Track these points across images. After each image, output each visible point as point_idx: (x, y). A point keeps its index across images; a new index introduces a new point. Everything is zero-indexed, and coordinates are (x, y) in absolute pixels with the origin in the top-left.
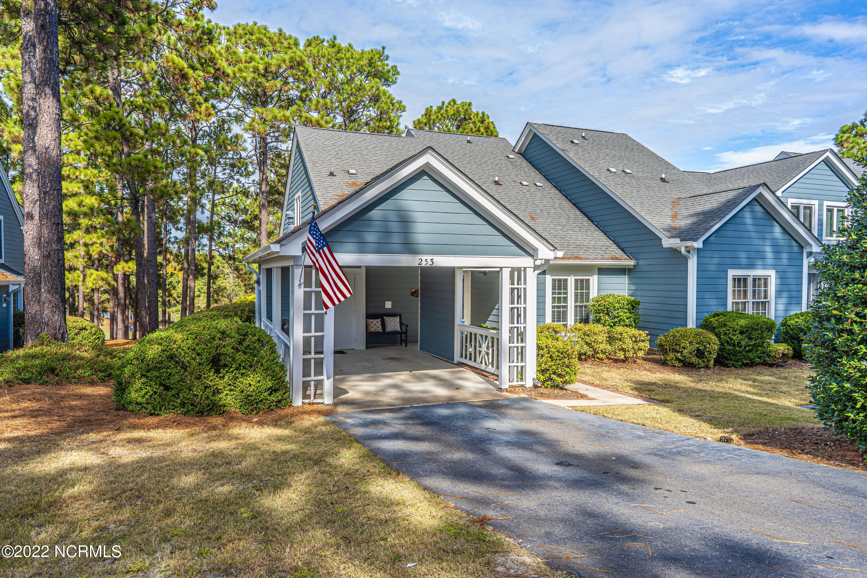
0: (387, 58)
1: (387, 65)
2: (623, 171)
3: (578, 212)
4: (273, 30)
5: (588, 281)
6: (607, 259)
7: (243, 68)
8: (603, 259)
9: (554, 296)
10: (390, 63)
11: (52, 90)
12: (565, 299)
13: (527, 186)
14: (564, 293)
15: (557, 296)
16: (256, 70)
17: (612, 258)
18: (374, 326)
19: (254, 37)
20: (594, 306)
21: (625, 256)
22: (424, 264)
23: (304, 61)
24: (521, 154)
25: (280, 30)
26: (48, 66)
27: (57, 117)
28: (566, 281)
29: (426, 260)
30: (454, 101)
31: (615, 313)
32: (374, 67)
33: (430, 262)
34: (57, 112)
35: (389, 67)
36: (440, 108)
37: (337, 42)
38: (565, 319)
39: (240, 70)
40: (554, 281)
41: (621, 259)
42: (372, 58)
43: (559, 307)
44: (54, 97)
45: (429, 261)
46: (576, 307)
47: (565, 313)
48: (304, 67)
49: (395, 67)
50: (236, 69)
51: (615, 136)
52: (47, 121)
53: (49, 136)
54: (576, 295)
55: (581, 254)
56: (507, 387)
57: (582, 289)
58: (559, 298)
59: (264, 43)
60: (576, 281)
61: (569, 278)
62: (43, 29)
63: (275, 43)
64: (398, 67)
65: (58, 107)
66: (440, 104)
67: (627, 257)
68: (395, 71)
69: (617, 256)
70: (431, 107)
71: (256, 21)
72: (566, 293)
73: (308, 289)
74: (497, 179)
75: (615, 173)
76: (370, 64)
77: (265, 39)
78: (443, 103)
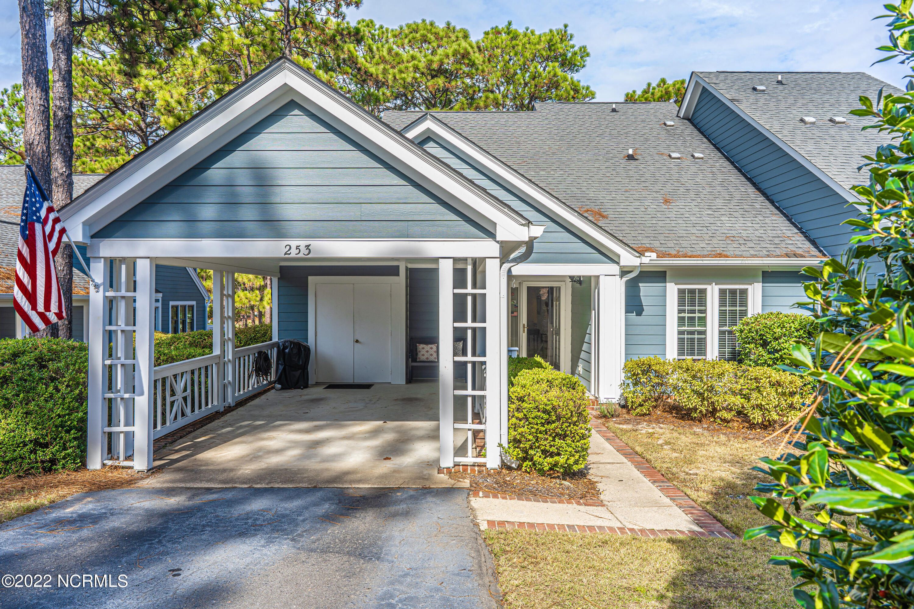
0: (571, 37)
1: (573, 47)
2: (831, 120)
3: (751, 190)
4: (441, 25)
5: (744, 292)
6: (778, 256)
7: (403, 69)
8: (768, 256)
9: (682, 315)
10: (577, 43)
11: (35, 79)
12: (703, 321)
13: (679, 158)
14: (700, 311)
15: (687, 315)
16: (416, 69)
17: (787, 255)
18: (426, 354)
19: (418, 35)
20: (741, 331)
21: (814, 251)
22: (293, 253)
23: (469, 53)
24: (689, 120)
25: (448, 24)
26: (30, 52)
27: (42, 108)
28: (703, 292)
29: (298, 247)
30: (663, 81)
31: (774, 344)
32: (554, 50)
33: (304, 250)
34: (42, 103)
35: (576, 48)
36: (646, 92)
37: (513, 27)
38: (702, 351)
39: (401, 72)
40: (681, 292)
41: (804, 257)
42: (551, 40)
43: (690, 333)
44: (37, 87)
45: (303, 248)
46: (722, 333)
47: (702, 343)
48: (470, 60)
49: (584, 47)
50: (396, 71)
51: (840, 76)
52: (31, 113)
53: (33, 130)
54: (722, 313)
55: (731, 250)
56: (451, 465)
57: (733, 304)
58: (691, 319)
59: (428, 39)
60: (722, 292)
61: (709, 288)
62: (25, 12)
63: (442, 39)
64: (588, 47)
65: (44, 97)
66: (645, 87)
67: (818, 253)
68: (584, 52)
69: (800, 251)
70: (634, 92)
71: (425, 18)
72: (704, 312)
73: (110, 294)
74: (631, 152)
75: (813, 123)
76: (551, 46)
77: (429, 35)
78: (649, 85)
